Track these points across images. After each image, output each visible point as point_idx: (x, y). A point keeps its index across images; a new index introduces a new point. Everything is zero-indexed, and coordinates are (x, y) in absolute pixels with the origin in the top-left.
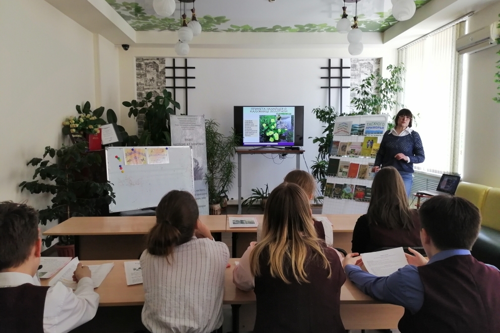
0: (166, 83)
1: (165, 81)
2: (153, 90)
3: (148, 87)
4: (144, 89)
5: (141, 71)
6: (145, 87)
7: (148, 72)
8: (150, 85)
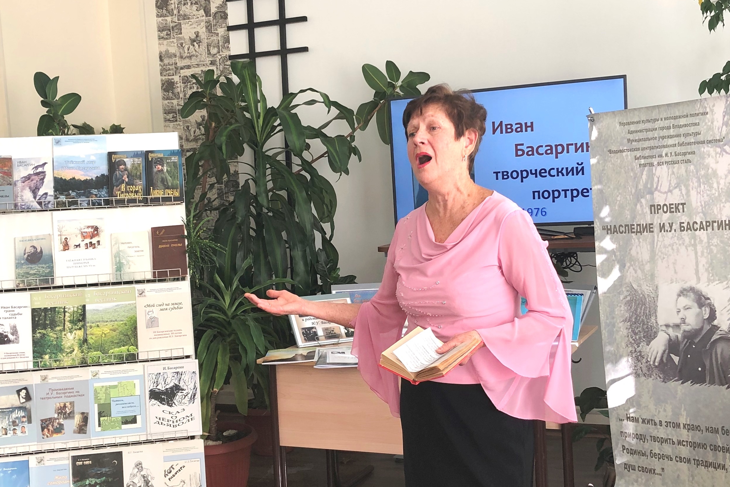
0: (231, 46)
1: (227, 40)
2: (197, 71)
3: (186, 62)
4: (177, 68)
5: (169, 19)
6: (181, 63)
7: (186, 17)
8: (190, 57)
